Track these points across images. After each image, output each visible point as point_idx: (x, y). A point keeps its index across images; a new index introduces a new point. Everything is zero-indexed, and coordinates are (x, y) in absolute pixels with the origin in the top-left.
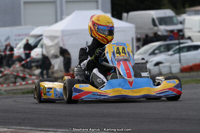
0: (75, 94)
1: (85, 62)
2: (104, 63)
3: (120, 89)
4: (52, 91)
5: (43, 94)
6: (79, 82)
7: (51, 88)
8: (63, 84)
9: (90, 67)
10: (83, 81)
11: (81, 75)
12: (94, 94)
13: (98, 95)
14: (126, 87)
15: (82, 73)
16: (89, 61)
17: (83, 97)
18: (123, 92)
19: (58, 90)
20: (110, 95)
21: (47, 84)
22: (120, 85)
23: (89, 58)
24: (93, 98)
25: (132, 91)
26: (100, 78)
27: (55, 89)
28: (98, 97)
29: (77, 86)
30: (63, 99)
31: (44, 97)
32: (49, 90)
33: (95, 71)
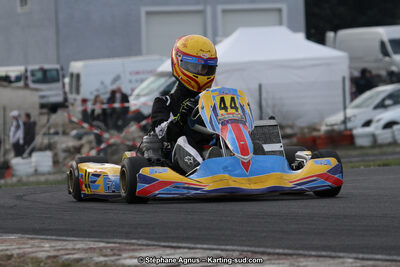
0: (141, 186)
1: (164, 125)
2: (198, 127)
3: (227, 176)
4: (100, 181)
5: (84, 186)
6: (150, 163)
7: (98, 176)
8: (120, 167)
9: (172, 135)
10: (158, 160)
11: (154, 150)
12: (176, 185)
13: (184, 188)
14: (236, 172)
15: (157, 145)
16: (172, 122)
17: (157, 192)
18: (230, 182)
19: (113, 178)
20: (207, 188)
21: (91, 168)
22: (225, 169)
23: (172, 118)
24: (175, 193)
25: (249, 180)
26: (190, 155)
27: (106, 177)
28: (185, 191)
29: (145, 171)
30: (120, 196)
31: (86, 191)
32: (95, 178)
33: (182, 141)
